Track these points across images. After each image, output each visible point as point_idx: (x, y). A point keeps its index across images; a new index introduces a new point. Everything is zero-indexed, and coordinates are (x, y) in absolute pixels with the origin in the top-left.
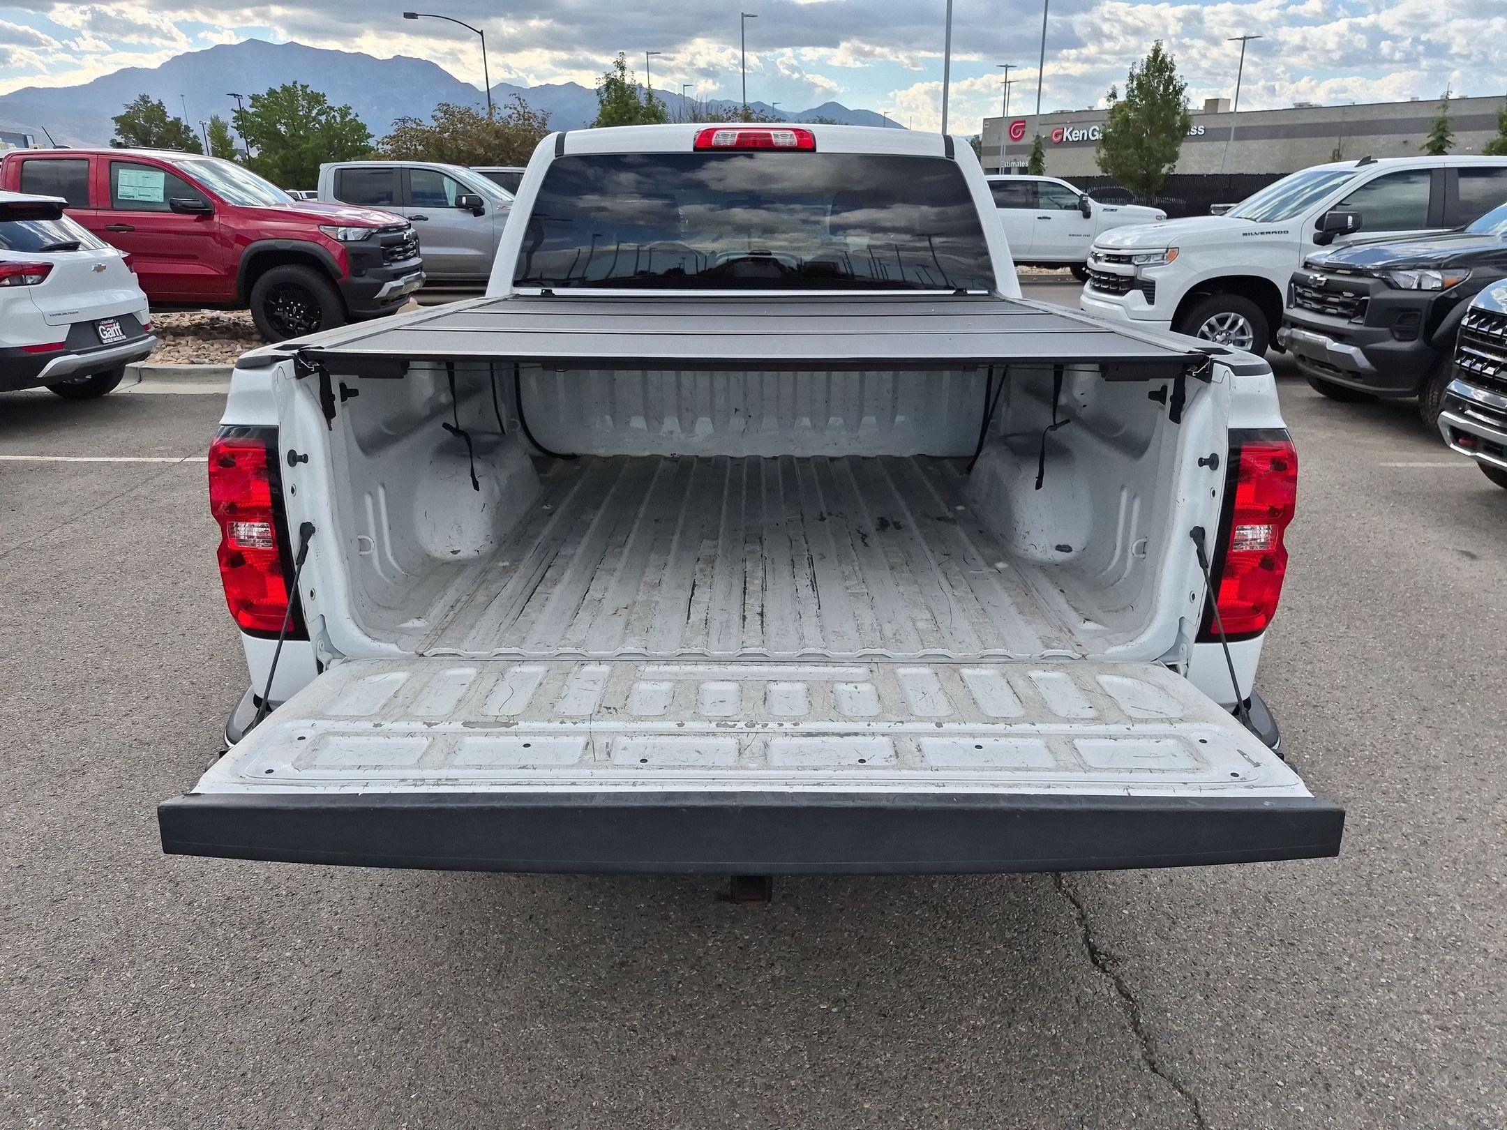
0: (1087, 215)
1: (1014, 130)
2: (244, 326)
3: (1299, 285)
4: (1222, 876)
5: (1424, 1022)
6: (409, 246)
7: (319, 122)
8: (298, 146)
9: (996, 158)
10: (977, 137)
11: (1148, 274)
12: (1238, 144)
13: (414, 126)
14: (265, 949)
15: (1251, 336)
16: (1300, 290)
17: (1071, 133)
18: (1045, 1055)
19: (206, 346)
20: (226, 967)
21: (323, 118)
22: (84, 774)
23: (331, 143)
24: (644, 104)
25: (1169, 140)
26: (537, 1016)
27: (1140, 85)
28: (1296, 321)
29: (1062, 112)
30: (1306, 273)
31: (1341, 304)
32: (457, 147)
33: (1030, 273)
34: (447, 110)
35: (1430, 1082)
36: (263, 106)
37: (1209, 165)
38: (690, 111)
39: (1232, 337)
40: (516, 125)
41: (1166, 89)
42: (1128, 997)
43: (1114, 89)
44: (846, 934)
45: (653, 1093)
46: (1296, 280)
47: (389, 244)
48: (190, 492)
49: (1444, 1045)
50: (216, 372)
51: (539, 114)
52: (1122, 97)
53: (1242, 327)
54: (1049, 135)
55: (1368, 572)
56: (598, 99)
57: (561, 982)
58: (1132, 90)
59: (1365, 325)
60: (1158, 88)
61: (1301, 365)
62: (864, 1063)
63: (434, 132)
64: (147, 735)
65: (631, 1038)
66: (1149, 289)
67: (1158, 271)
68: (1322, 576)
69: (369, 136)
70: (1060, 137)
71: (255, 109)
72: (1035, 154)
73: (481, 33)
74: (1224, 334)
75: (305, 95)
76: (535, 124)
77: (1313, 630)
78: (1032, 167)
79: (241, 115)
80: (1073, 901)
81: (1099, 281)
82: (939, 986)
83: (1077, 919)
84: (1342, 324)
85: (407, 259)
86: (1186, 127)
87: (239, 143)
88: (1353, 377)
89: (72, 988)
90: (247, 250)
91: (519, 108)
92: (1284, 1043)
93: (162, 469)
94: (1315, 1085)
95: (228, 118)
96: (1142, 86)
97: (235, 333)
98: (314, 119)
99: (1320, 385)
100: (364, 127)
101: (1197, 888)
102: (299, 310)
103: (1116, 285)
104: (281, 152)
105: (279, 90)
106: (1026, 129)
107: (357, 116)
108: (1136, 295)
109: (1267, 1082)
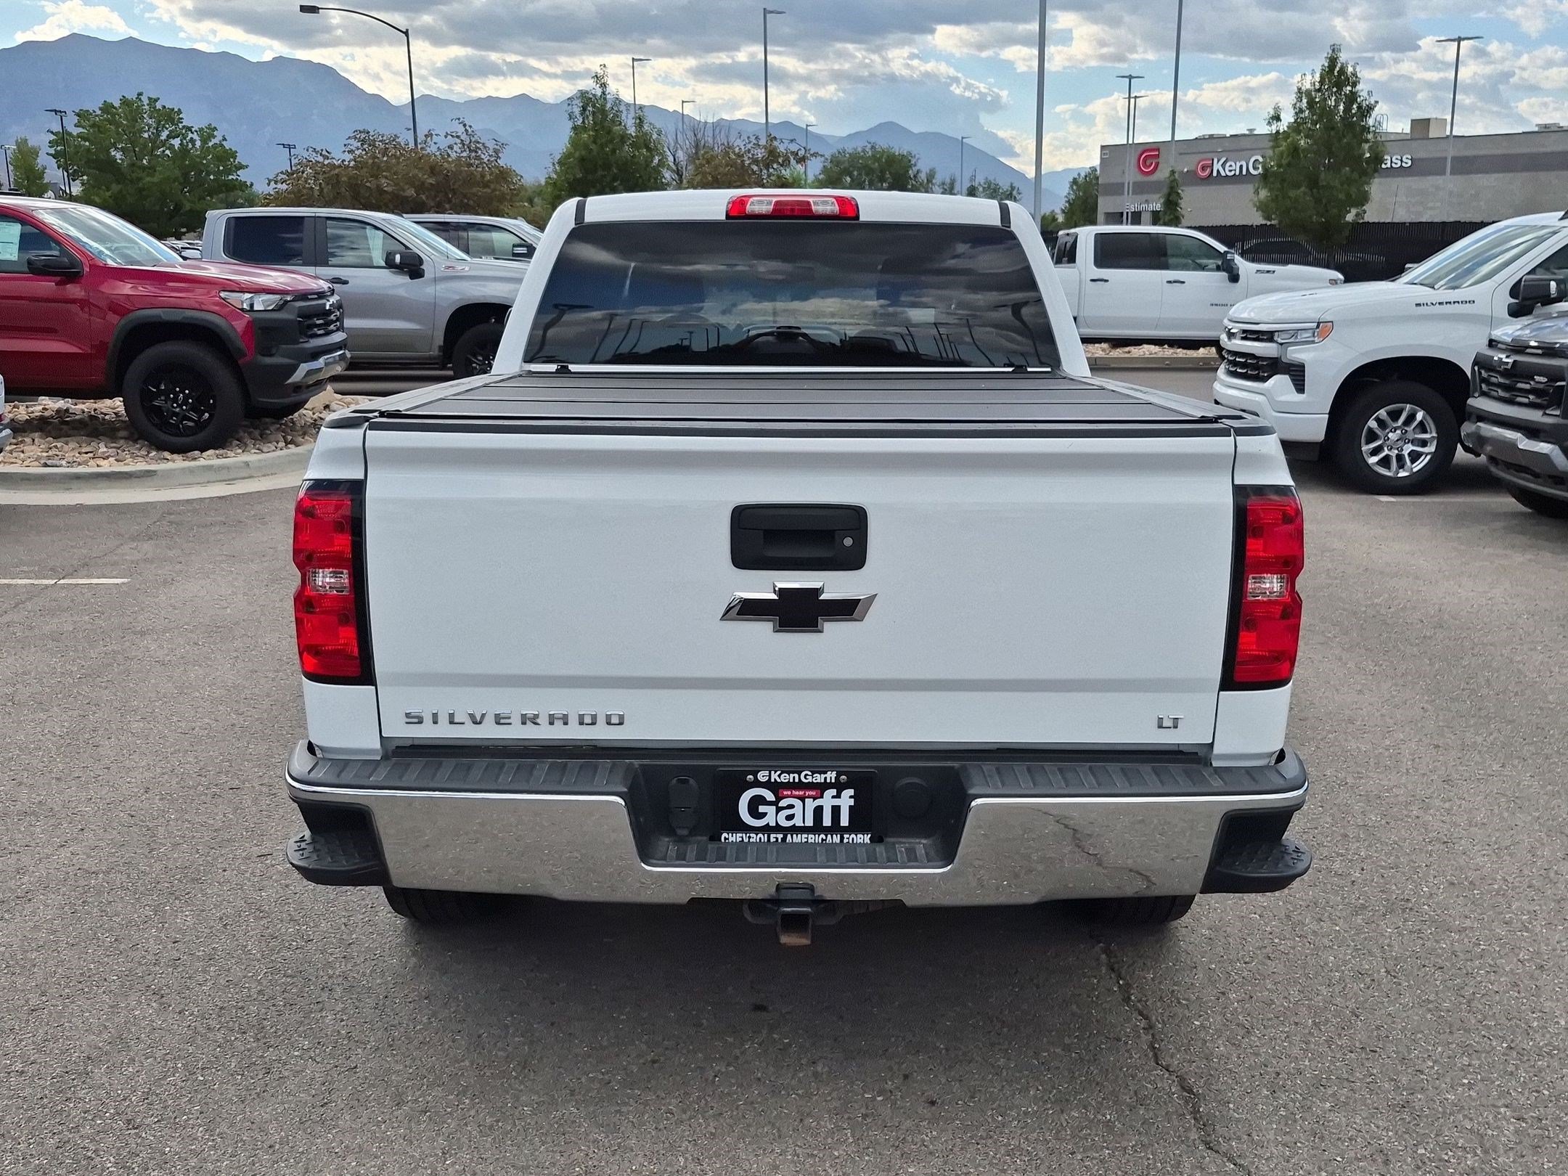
0: (1234, 278)
1: (1145, 161)
2: (104, 419)
3: (1483, 368)
4: (1307, 994)
5: (1499, 1113)
6: (332, 317)
7: (171, 147)
8: (139, 179)
9: (1118, 199)
10: (1094, 169)
11: (1296, 354)
12: (1460, 179)
13: (320, 159)
14: (271, 1049)
15: (1435, 435)
16: (1484, 374)
17: (1223, 165)
18: (1097, 1135)
19: (59, 445)
20: (233, 1065)
21: (176, 142)
22: (30, 900)
23: (186, 175)
24: (632, 131)
25: (1355, 175)
26: (569, 1102)
27: (1311, 104)
28: (1482, 414)
29: (1211, 137)
30: (1490, 352)
31: (1532, 391)
32: (378, 186)
33: (1160, 355)
34: (365, 139)
35: (1494, 1159)
36: (93, 126)
37: (1421, 209)
38: (690, 134)
39: (1410, 436)
40: (459, 158)
41: (1348, 109)
42: (1190, 1091)
43: (1277, 109)
44: (893, 1039)
45: (693, 1160)
46: (1480, 362)
47: (307, 315)
48: (76, 618)
49: (1516, 1132)
50: (78, 477)
51: (491, 145)
52: (1288, 118)
53: (1421, 423)
54: (1193, 168)
55: (1541, 709)
56: (570, 124)
57: (591, 1075)
58: (1301, 111)
59: (1562, 418)
60: (1336, 106)
61: (1493, 469)
62: (909, 1139)
63: (348, 166)
64: (90, 864)
65: (667, 1119)
66: (1297, 374)
67: (1308, 350)
68: (1483, 713)
69: (241, 167)
70: (1208, 171)
71: (81, 130)
72: (1169, 195)
73: (406, 33)
74: (1399, 432)
75: (154, 112)
76: (485, 158)
77: (1460, 768)
78: (1165, 213)
79: (62, 138)
80: (1141, 1013)
81: (1235, 363)
82: (991, 1081)
83: (1144, 1028)
84: (1535, 416)
85: (328, 333)
86: (1377, 159)
87: (54, 173)
88: (1556, 484)
89: (74, 1080)
90: (123, 322)
91: (464, 137)
92: (1349, 1128)
93: (33, 592)
94: (1374, 1161)
95: (41, 141)
96: (1312, 103)
97: (93, 429)
98: (164, 143)
99: (1523, 495)
100: (233, 154)
101: (1278, 1003)
102: (187, 398)
103: (1256, 369)
104: (115, 188)
105: (117, 104)
106: (1160, 160)
107: (225, 139)
108: (1280, 382)
109: (1325, 1157)
